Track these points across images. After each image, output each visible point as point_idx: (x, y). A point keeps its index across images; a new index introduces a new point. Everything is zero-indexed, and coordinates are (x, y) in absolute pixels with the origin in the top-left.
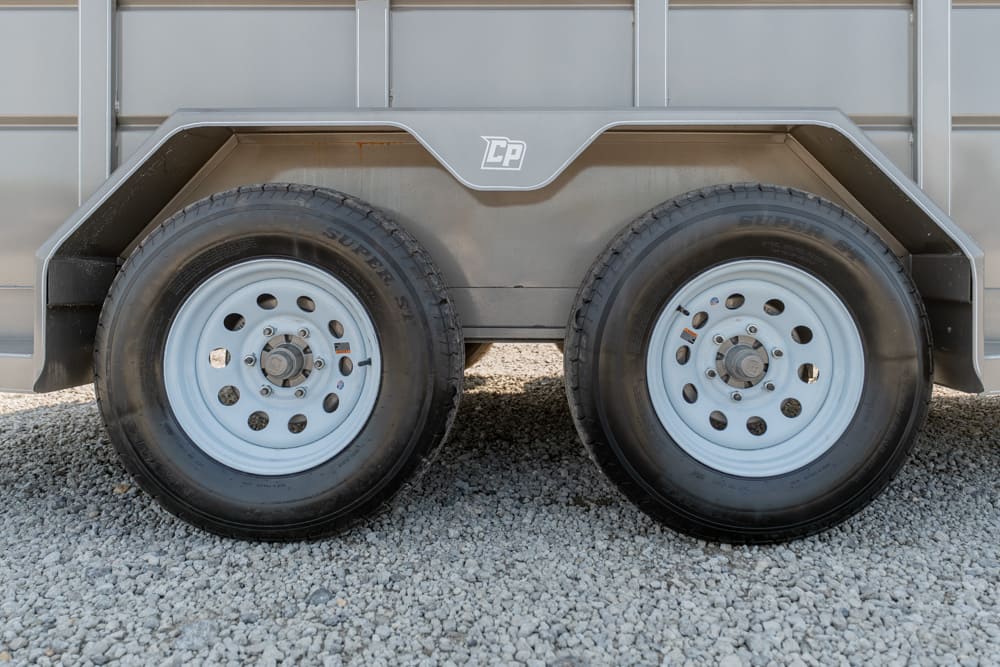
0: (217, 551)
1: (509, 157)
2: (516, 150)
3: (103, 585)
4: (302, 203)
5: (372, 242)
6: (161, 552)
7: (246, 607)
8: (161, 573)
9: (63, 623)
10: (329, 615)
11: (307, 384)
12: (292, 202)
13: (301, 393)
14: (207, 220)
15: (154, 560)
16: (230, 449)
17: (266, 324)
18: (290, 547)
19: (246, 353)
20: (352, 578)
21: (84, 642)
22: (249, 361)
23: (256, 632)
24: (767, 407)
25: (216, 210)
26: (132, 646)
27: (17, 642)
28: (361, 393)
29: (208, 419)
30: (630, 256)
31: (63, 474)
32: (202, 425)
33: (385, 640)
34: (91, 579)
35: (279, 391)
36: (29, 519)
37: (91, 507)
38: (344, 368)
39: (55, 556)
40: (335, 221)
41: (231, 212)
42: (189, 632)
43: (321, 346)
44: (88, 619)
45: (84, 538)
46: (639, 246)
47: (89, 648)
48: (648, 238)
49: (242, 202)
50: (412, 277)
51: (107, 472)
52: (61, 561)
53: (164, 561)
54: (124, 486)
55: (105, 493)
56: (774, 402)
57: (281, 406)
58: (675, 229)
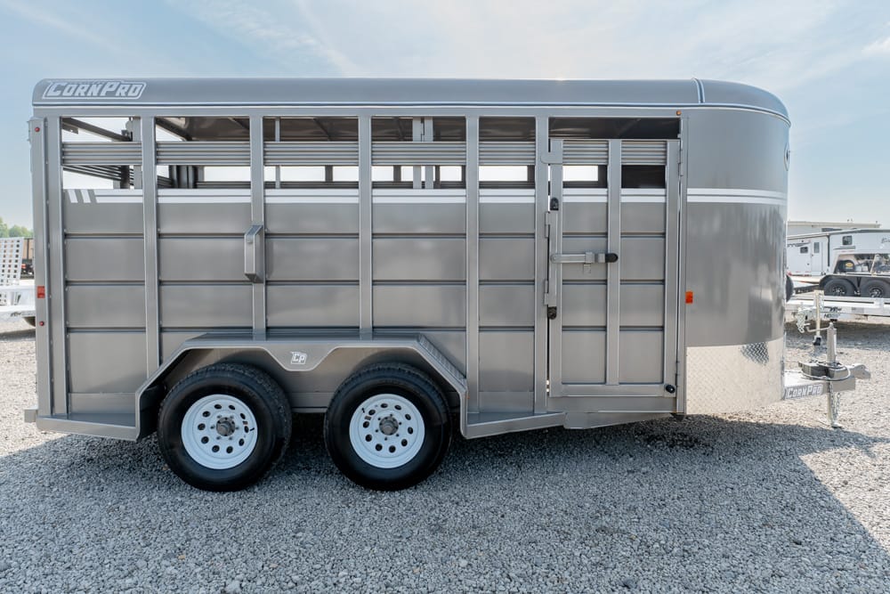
0: (201, 496)
1: (301, 359)
2: (303, 357)
3: (164, 509)
4: (228, 375)
5: (253, 389)
6: (182, 496)
7: (209, 515)
8: (182, 504)
9: (153, 521)
10: (235, 517)
11: (233, 435)
12: (225, 375)
13: (231, 439)
14: (195, 382)
15: (179, 499)
16: (206, 459)
17: (218, 414)
18: (227, 493)
19: (211, 424)
20: (245, 505)
21: (160, 527)
22: (212, 428)
23: (211, 523)
24: (396, 442)
25: (199, 378)
26: (175, 527)
27: (141, 527)
28: (251, 439)
29: (198, 449)
30: (343, 394)
31: (140, 460)
32: (195, 451)
33: (249, 525)
34: (159, 507)
35: (223, 437)
36: (133, 483)
37: (155, 477)
38: (246, 430)
39: (145, 498)
40: (241, 382)
41: (204, 379)
42: (191, 523)
43: (238, 422)
44: (161, 520)
45: (154, 491)
46: (346, 390)
47: (162, 528)
48: (349, 387)
49: (208, 375)
50: (267, 400)
51: (158, 459)
52: (148, 500)
53: (183, 499)
54: (165, 468)
55: (159, 470)
56: (399, 440)
57: (224, 443)
58: (357, 385)
